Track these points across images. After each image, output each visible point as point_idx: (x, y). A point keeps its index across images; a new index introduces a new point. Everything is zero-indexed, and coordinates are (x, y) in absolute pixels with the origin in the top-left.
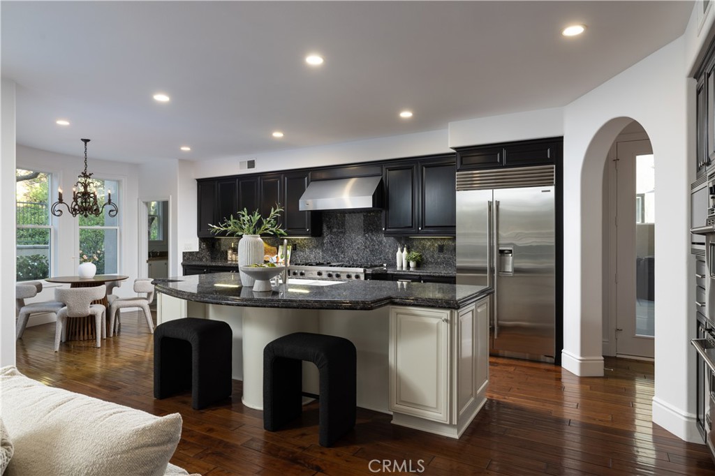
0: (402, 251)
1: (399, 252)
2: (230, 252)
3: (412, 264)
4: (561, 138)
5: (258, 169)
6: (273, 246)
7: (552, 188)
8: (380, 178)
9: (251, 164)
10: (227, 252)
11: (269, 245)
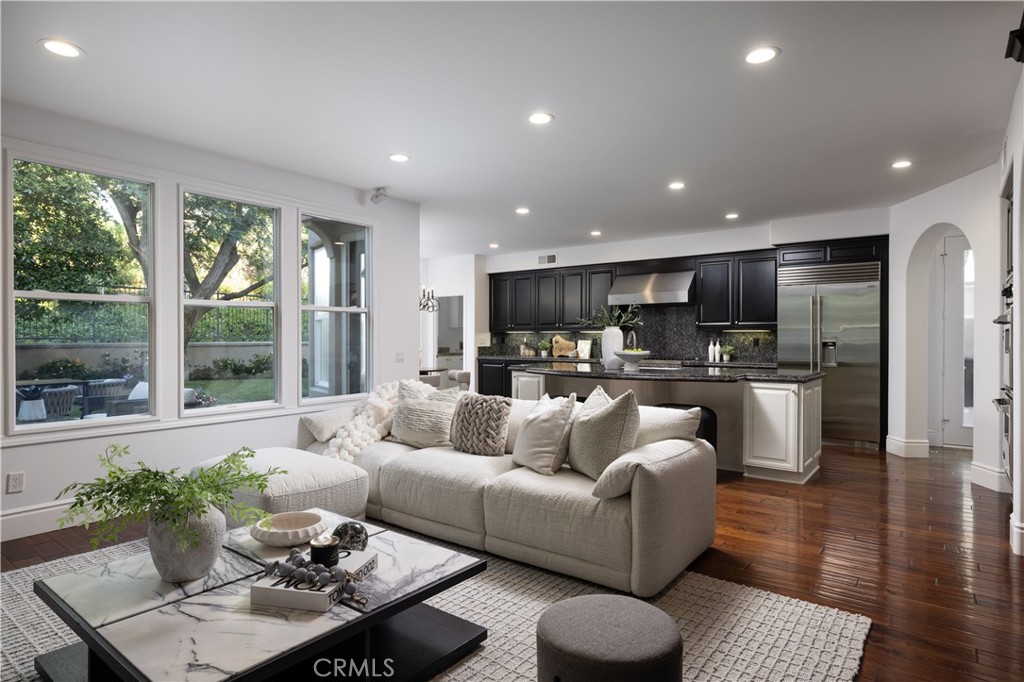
0: (715, 345)
1: (711, 347)
2: (522, 347)
3: (726, 358)
4: (886, 237)
5: (558, 264)
6: (571, 340)
7: (877, 284)
8: (693, 272)
9: (552, 259)
10: (519, 348)
11: (566, 339)
